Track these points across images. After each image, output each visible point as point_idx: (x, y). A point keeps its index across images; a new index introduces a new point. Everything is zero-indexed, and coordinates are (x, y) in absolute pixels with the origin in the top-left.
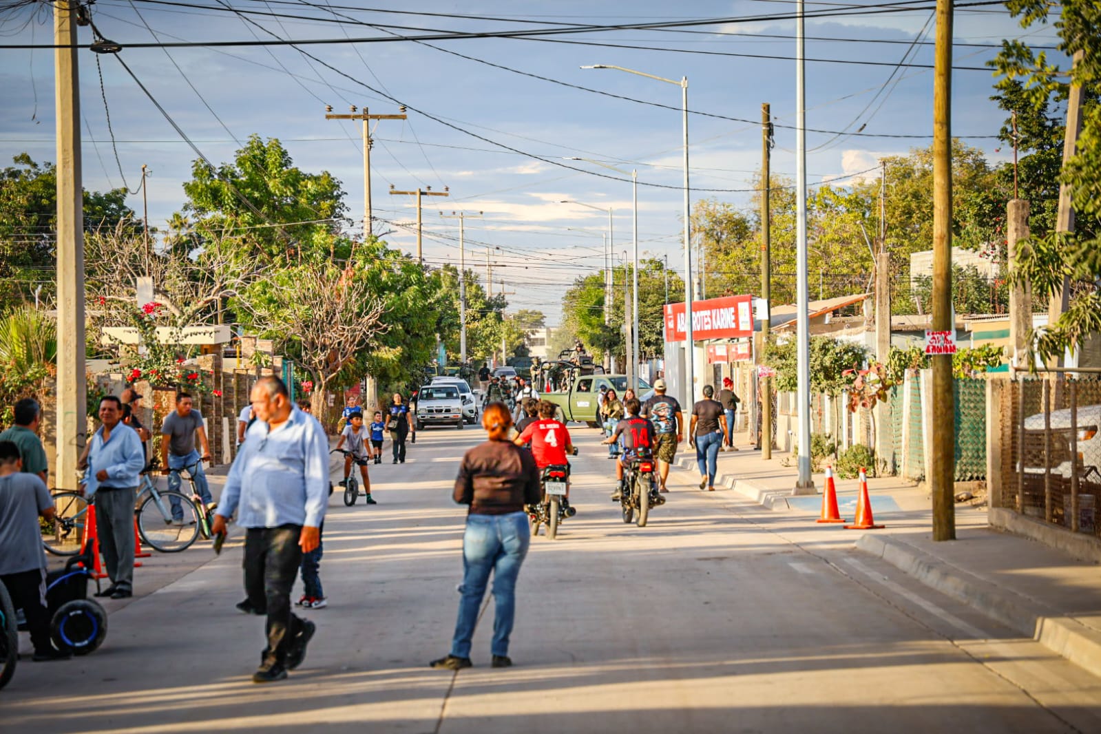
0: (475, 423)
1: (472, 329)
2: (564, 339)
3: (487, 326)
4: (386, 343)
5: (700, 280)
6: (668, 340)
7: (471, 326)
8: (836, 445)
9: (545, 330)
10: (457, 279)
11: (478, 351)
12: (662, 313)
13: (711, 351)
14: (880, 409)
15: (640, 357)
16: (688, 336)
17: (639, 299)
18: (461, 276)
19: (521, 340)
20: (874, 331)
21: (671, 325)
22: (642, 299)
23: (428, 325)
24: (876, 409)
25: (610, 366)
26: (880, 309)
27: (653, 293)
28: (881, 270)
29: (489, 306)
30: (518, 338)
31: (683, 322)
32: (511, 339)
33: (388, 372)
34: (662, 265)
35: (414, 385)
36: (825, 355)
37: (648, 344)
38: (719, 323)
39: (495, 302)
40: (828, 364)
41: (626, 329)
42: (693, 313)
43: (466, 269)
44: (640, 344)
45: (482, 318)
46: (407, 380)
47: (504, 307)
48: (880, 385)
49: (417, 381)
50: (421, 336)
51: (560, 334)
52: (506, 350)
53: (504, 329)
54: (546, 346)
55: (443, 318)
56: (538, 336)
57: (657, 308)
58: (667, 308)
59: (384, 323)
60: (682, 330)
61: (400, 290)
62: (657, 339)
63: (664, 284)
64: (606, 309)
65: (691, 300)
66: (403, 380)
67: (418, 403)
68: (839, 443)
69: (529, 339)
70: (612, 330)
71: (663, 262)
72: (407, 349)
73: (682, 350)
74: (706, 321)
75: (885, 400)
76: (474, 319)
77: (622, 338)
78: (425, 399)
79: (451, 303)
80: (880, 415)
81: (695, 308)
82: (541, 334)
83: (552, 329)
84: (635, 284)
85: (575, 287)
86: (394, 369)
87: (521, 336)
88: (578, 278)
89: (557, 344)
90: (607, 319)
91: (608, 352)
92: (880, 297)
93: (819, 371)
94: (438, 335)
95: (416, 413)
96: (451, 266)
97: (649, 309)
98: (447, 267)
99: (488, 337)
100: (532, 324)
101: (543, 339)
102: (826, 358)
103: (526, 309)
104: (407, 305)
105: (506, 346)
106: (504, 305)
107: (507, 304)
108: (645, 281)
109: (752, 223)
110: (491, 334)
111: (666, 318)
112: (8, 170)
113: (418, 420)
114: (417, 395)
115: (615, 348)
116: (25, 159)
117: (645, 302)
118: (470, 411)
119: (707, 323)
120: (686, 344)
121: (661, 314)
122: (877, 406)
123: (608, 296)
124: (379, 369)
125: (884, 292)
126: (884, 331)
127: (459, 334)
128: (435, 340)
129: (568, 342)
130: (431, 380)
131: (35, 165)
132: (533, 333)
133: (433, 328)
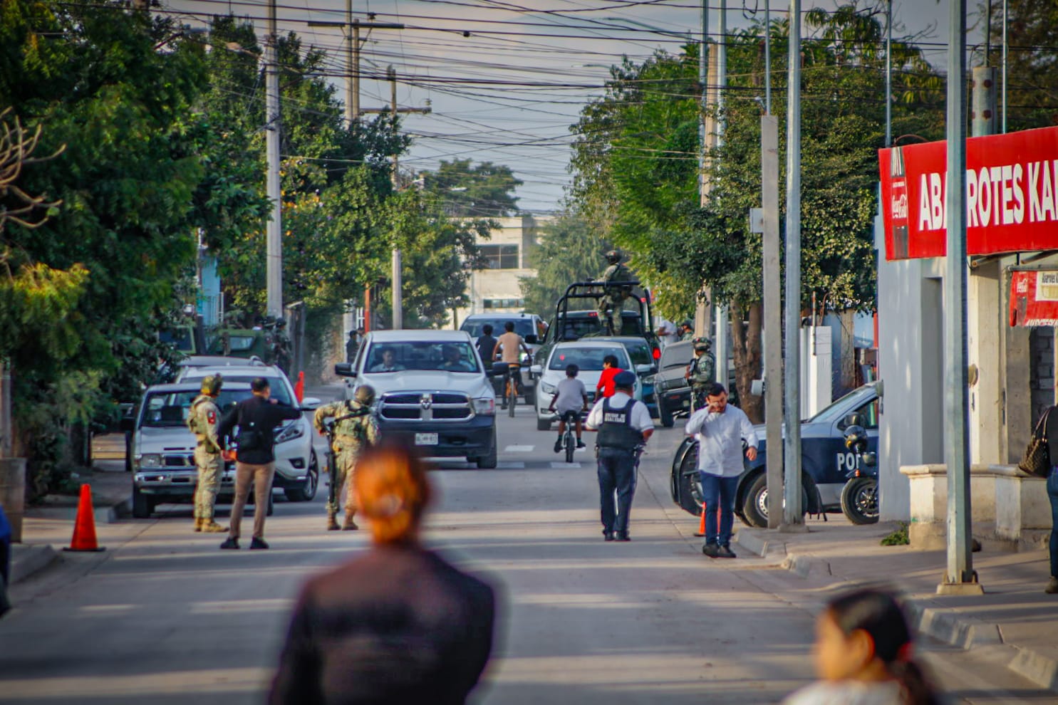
0: (308, 499)
1: (303, 216)
2: (575, 251)
3: (346, 207)
4: (39, 253)
5: (995, 73)
6: (890, 256)
7: (300, 206)
9: (517, 222)
10: (254, 64)
11: (318, 283)
12: (875, 174)
13: (1022, 287)
15: (805, 306)
16: (953, 242)
17: (803, 131)
18: (266, 56)
19: (446, 250)
21: (900, 209)
22: (813, 128)
23: (169, 201)
25: (713, 330)
27: (845, 114)
29: (351, 147)
30: (437, 245)
31: (936, 201)
32: (417, 249)
33: (44, 341)
34: (875, 25)
35: (125, 382)
37: (831, 266)
38: (1048, 203)
39: (370, 138)
41: (762, 219)
42: (970, 173)
43: (283, 32)
44: (804, 265)
45: (329, 185)
46: (109, 367)
47: (398, 151)
49: (134, 370)
50: (147, 235)
51: (564, 235)
52: (404, 280)
53: (397, 219)
54: (521, 271)
55: (213, 182)
56: (497, 238)
57: (860, 155)
58: (888, 156)
59: (34, 195)
60: (936, 225)
61: (79, 95)
62: (861, 253)
63: (881, 87)
64: (705, 162)
65: (963, 137)
66: (94, 366)
67: (137, 434)
69: (470, 248)
70: (722, 223)
71: (881, 19)
72: (101, 271)
73: (933, 285)
74: (1007, 196)
76: (308, 187)
77: (749, 249)
78: (158, 425)
79: (240, 139)
81: (974, 158)
82: (508, 233)
83: (540, 220)
84: (792, 80)
85: (612, 94)
86: (61, 333)
87: (447, 238)
88: (619, 64)
89: (555, 263)
90: (705, 190)
91: (707, 290)
94: (199, 233)
95: (129, 467)
96: (237, 23)
97: (834, 160)
98: (223, 26)
99: (348, 238)
100: (479, 203)
101: (513, 249)
103: (461, 158)
104: (97, 139)
105: (402, 267)
106: (397, 145)
107: (407, 141)
108: (820, 76)
110: (357, 232)
111: (886, 188)
113: (136, 488)
114: (135, 412)
115: (731, 276)
117: (821, 139)
118: (293, 461)
119: (1012, 204)
120: (944, 266)
121: (874, 172)
123: (709, 121)
124: (15, 330)
127: (262, 229)
128: (188, 247)
129: (586, 260)
130: (176, 368)
132: (484, 232)
133: (183, 211)
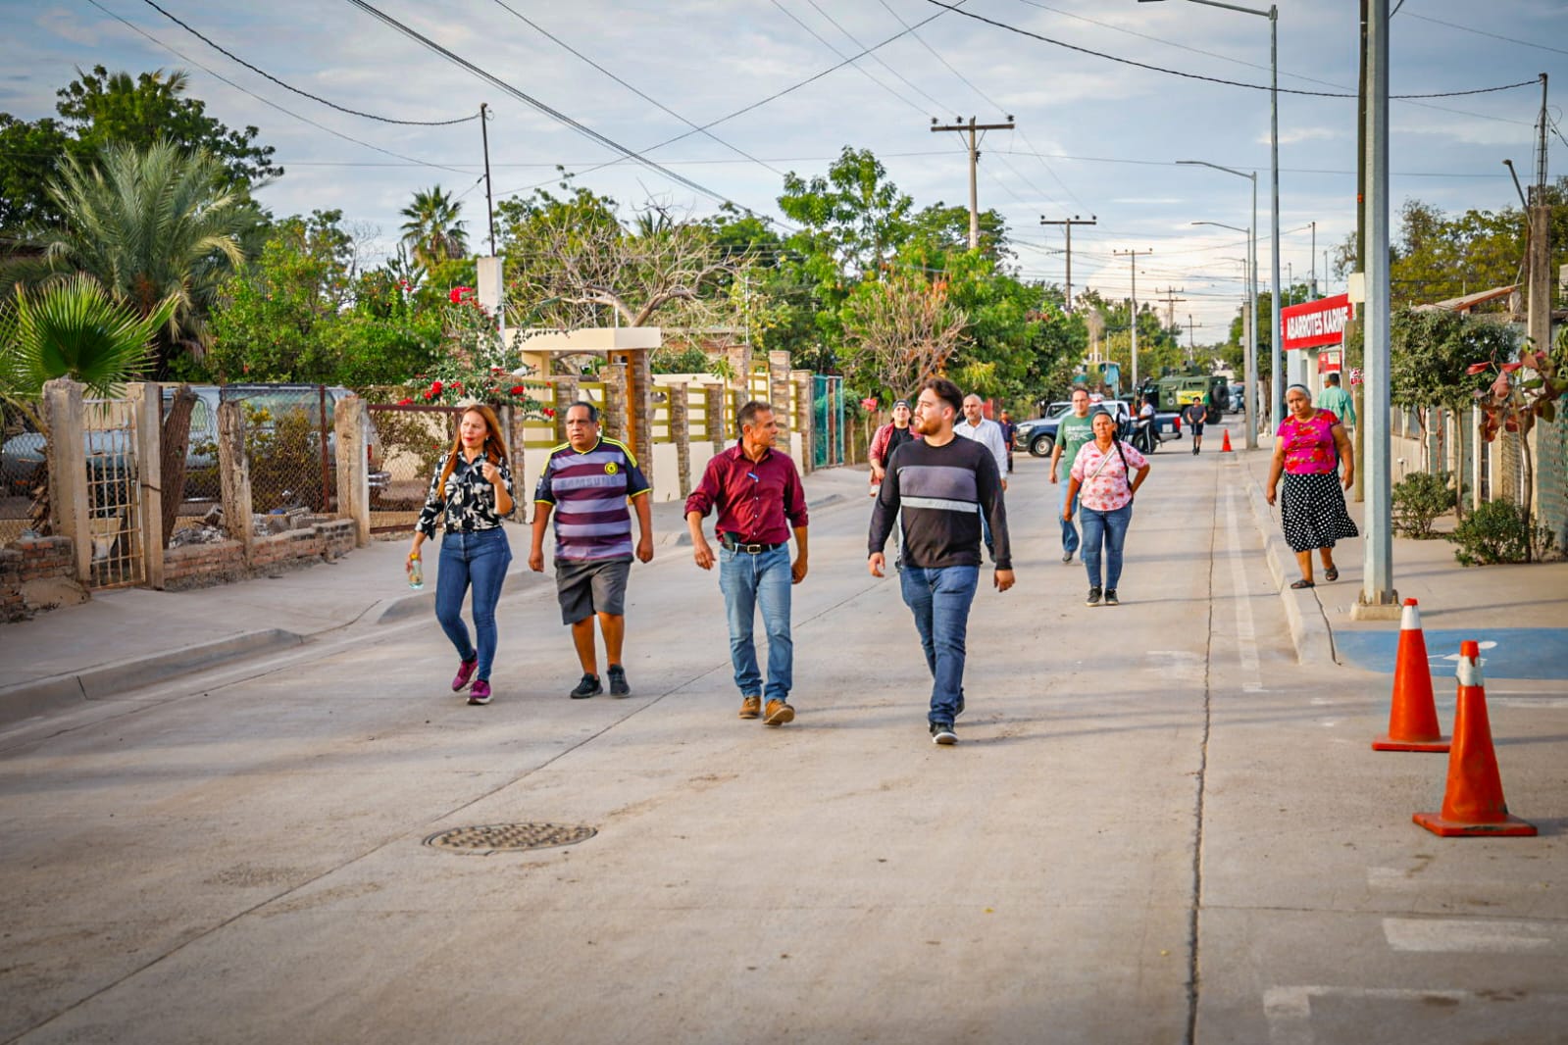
8: (1459, 493)
13: (1323, 359)
14: (1539, 433)
20: (1526, 321)
21: (1282, 332)
24: (1532, 437)
26: (1534, 286)
28: (1539, 230)
31: (1293, 328)
36: (1441, 341)
40: (1446, 356)
48: (1543, 390)
59: (966, 337)
68: (1465, 489)
75: (1551, 418)
80: (1539, 444)
92: (1536, 269)
93: (1430, 370)
102: (1443, 346)
109: (1402, 251)
112: (715, 217)
116: (729, 206)
119: (1318, 327)
122: (1534, 429)
125: (1541, 261)
126: (1540, 318)
131: (736, 212)
